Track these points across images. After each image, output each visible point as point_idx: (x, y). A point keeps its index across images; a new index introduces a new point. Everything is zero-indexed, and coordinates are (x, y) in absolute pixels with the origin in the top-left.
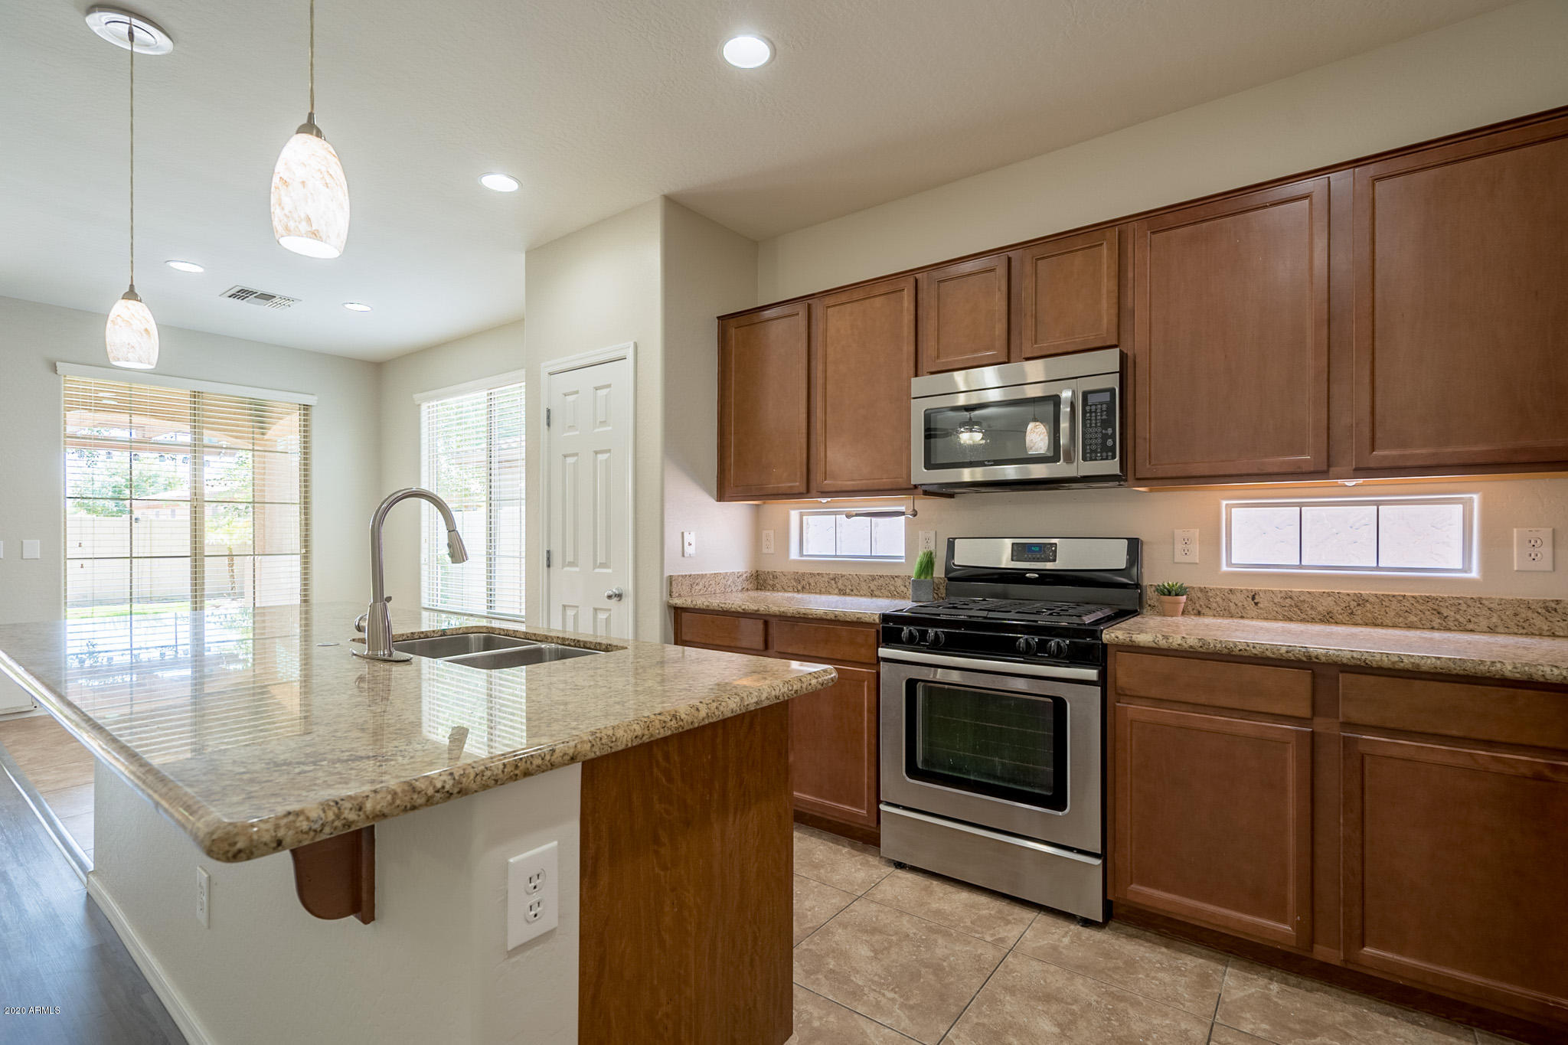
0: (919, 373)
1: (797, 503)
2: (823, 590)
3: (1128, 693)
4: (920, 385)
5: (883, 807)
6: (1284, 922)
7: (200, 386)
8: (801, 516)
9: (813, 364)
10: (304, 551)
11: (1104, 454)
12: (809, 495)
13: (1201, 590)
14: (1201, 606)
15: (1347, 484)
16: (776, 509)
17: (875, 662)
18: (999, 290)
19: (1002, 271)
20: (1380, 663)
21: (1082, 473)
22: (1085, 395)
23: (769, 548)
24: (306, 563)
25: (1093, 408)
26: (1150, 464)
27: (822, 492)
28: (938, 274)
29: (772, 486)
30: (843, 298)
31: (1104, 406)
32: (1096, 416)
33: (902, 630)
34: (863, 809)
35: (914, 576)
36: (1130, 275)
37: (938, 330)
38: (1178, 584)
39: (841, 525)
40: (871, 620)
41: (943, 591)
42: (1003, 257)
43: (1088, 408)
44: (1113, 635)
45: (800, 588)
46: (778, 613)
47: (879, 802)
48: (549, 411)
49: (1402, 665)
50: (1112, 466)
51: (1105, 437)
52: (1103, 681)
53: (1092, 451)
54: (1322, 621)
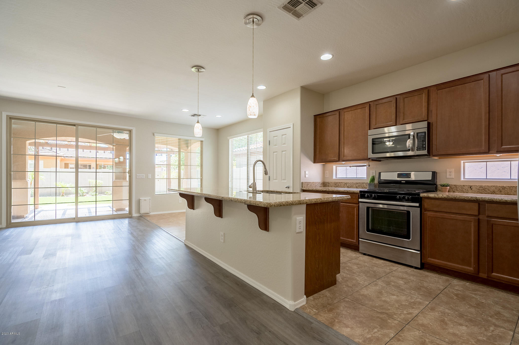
0: (371, 129)
1: (335, 163)
2: (343, 187)
3: (428, 210)
4: (370, 132)
5: (360, 239)
6: (470, 267)
7: (180, 137)
8: (336, 167)
9: (341, 127)
10: (201, 178)
11: (423, 149)
12: (339, 161)
13: (455, 185)
14: (454, 190)
15: (497, 155)
16: (329, 165)
17: (358, 203)
18: (393, 106)
19: (394, 101)
20: (496, 200)
21: (416, 154)
22: (417, 133)
23: (327, 175)
24: (201, 181)
25: (420, 137)
26: (437, 151)
27: (343, 160)
28: (376, 103)
29: (329, 159)
30: (349, 109)
31: (423, 136)
32: (420, 139)
33: (366, 194)
34: (355, 240)
35: (369, 182)
36: (431, 101)
37: (376, 117)
38: (447, 184)
39: (348, 169)
40: (357, 192)
41: (377, 186)
42: (395, 97)
43: (418, 137)
44: (423, 195)
45: (336, 186)
46: (332, 191)
47: (359, 238)
48: (269, 141)
49: (502, 201)
50: (425, 152)
51: (423, 145)
52: (420, 206)
53: (419, 148)
54: (491, 194)
